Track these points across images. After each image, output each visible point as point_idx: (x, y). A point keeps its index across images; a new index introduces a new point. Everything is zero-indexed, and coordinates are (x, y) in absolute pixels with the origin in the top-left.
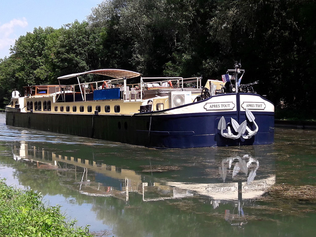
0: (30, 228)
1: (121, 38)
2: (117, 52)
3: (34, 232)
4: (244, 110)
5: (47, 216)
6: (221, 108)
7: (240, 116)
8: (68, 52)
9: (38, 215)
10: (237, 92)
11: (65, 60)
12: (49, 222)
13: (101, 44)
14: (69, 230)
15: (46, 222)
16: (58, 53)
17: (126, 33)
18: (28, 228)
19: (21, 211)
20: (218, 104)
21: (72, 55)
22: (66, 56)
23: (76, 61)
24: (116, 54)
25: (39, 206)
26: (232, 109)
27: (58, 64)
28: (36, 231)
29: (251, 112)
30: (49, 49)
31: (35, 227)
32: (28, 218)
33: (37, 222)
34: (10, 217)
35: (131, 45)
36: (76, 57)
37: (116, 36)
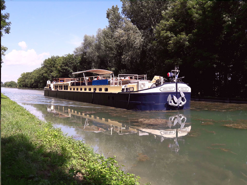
0: (49, 136)
1: (87, 61)
2: (85, 66)
3: (50, 138)
4: (179, 91)
5: (56, 132)
6: (168, 90)
7: (177, 94)
8: (65, 66)
9: (52, 131)
10: (176, 82)
11: (64, 69)
12: (56, 134)
13: (79, 63)
14: (65, 137)
15: (55, 134)
16: (61, 66)
17: (89, 59)
18: (48, 136)
19: (45, 130)
20: (167, 88)
21: (67, 67)
22: (65, 67)
23: (69, 70)
24: (85, 67)
25: (53, 128)
26: (174, 91)
27: (61, 70)
28: (51, 138)
29: (183, 92)
30: (57, 64)
31: (51, 136)
32: (48, 132)
33: (51, 134)
34: (41, 132)
35: (91, 64)
36: (69, 68)
37: (85, 60)
